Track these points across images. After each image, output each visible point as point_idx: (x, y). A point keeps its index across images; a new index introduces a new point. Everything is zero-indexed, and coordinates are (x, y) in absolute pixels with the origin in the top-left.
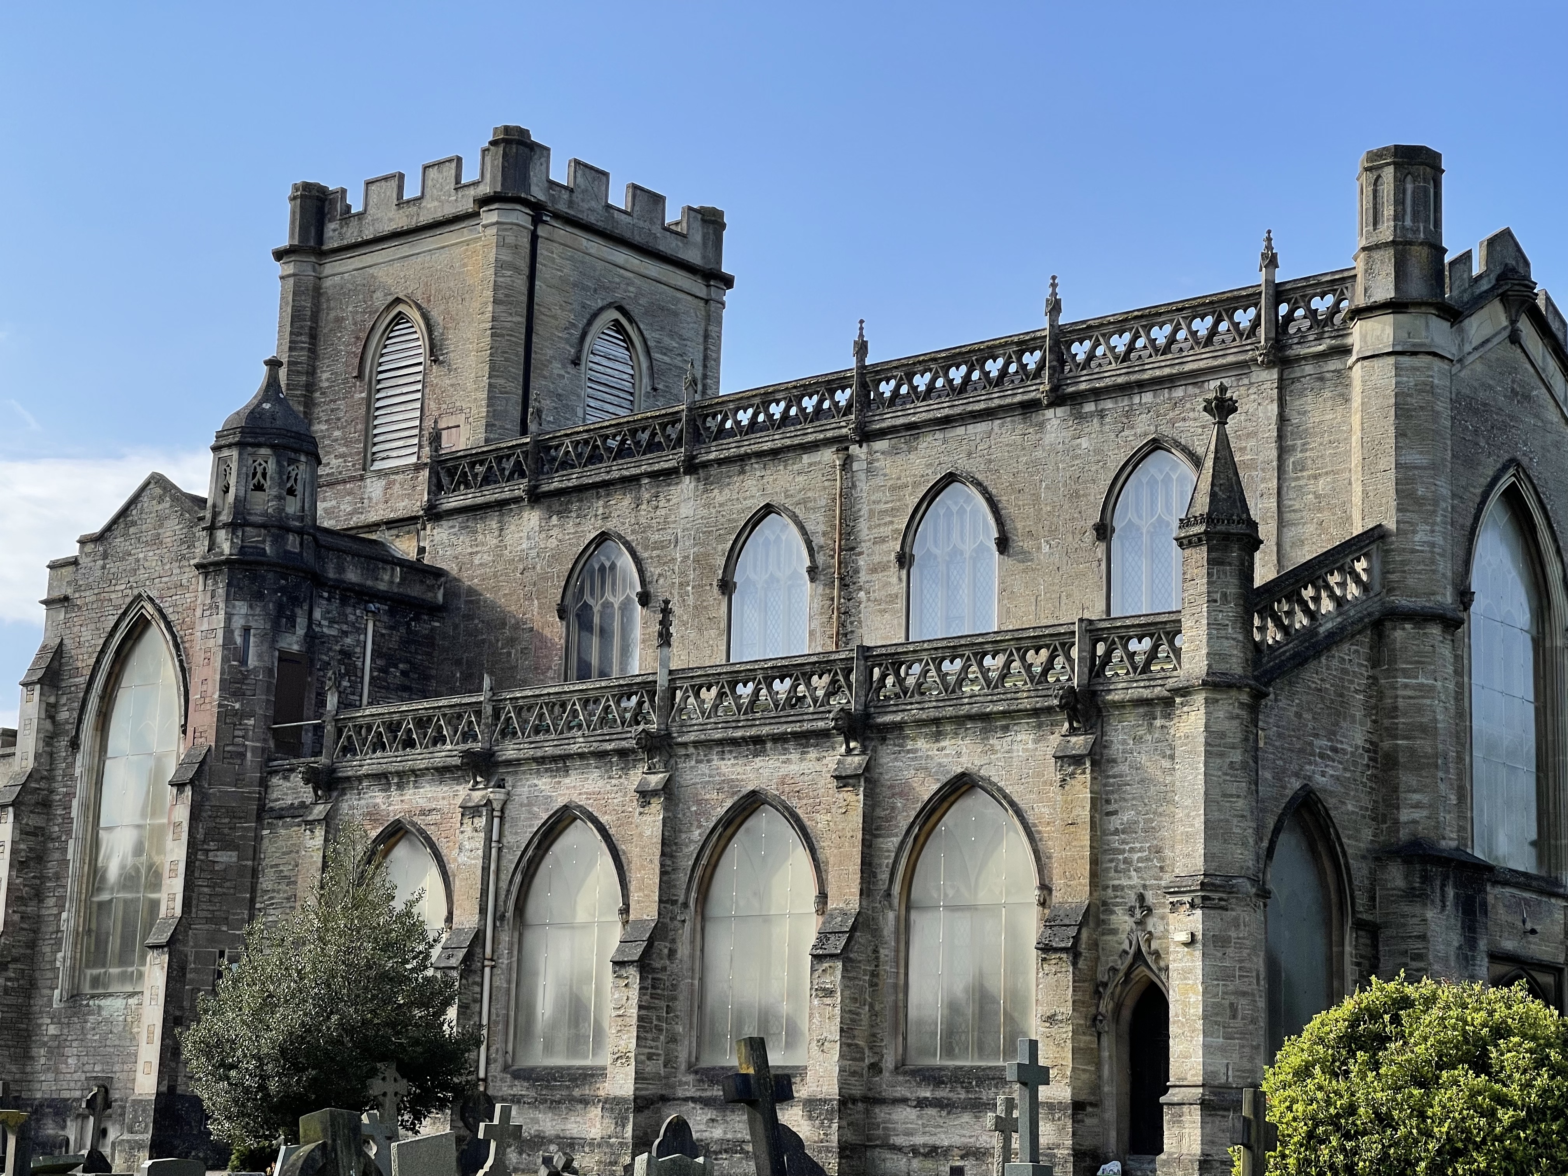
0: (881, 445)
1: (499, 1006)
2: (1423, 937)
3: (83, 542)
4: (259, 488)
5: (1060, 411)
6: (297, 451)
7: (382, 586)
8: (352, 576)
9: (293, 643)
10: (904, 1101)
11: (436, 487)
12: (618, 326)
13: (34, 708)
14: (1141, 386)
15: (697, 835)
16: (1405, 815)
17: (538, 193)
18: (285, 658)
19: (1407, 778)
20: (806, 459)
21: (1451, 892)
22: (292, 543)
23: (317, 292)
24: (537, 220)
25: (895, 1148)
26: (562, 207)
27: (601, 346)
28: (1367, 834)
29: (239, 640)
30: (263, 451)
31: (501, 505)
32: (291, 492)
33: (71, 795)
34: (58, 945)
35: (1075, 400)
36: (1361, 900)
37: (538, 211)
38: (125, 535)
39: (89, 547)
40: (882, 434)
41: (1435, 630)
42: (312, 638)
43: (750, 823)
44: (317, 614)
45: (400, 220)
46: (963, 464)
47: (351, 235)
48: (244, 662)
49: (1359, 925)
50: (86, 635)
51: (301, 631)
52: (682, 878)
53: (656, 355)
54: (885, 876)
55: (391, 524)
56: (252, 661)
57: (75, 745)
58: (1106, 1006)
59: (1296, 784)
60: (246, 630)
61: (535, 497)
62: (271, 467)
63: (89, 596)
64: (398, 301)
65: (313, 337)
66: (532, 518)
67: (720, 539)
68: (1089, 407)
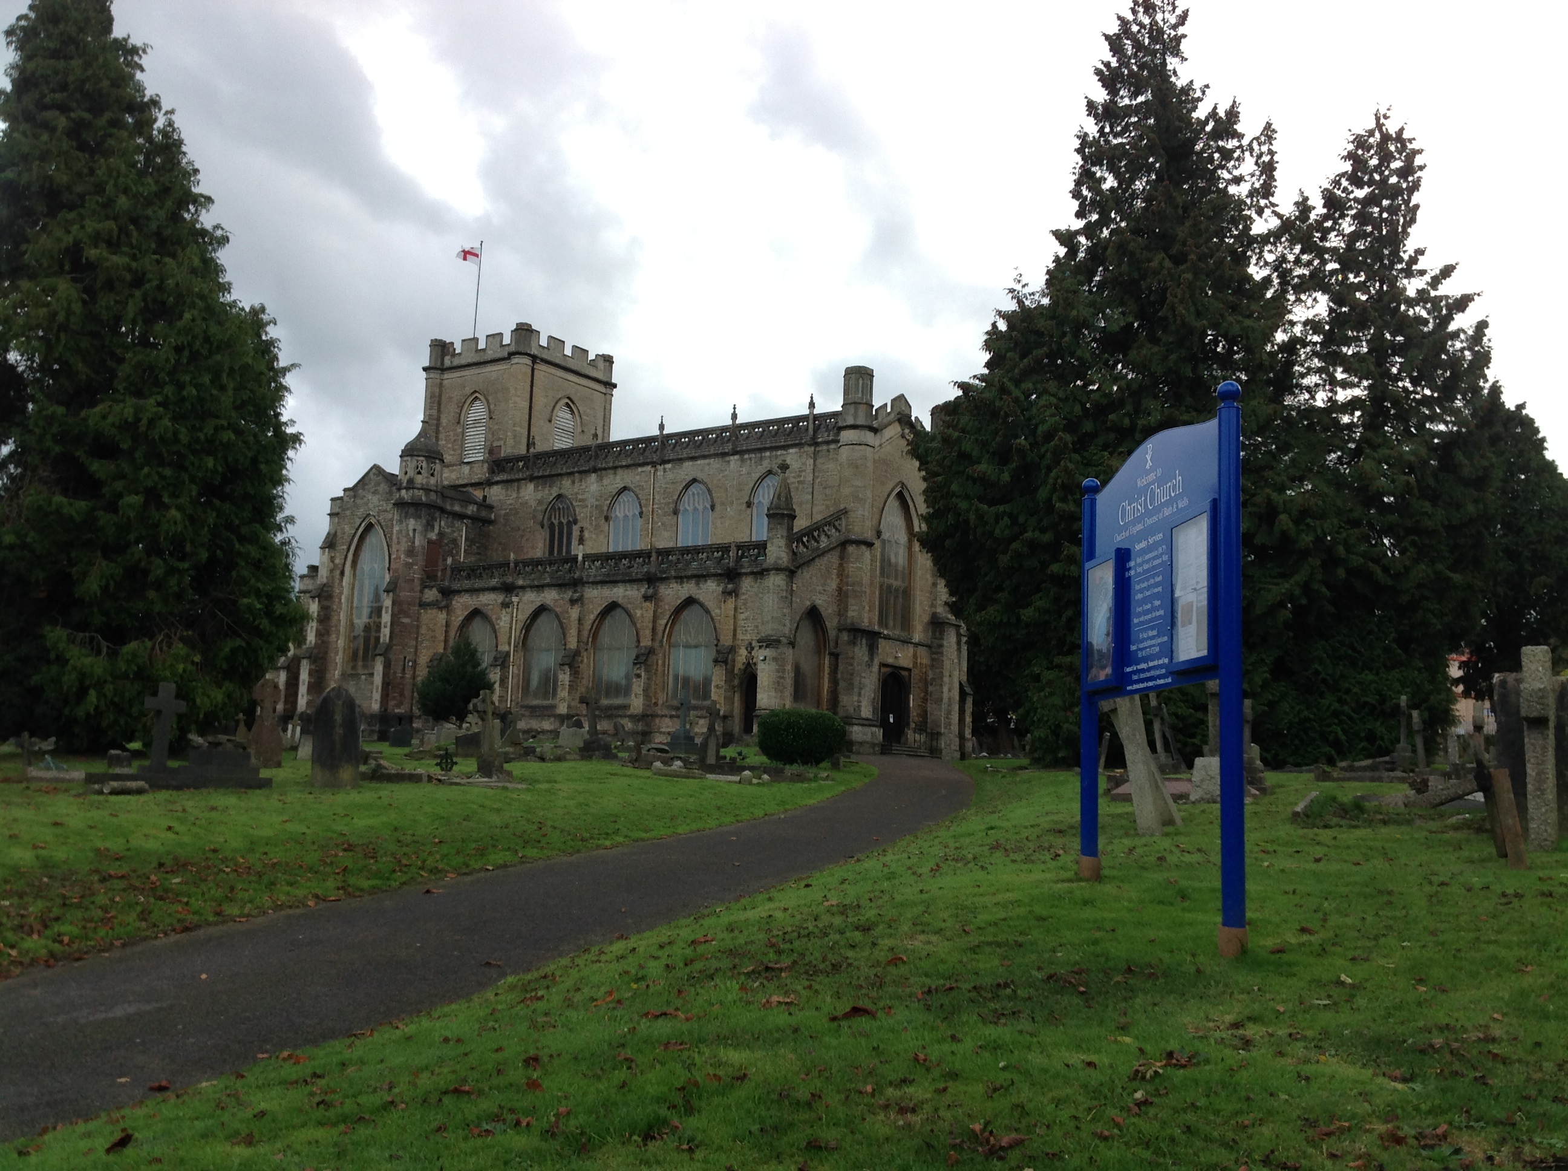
0: (669, 466)
1: (515, 680)
2: (853, 658)
3: (345, 490)
4: (419, 473)
5: (737, 457)
6: (435, 458)
7: (469, 513)
8: (457, 508)
9: (433, 536)
10: (666, 716)
11: (492, 471)
12: (567, 405)
13: (326, 558)
14: (765, 449)
15: (592, 617)
16: (850, 614)
17: (534, 351)
18: (430, 542)
19: (851, 601)
20: (640, 469)
21: (864, 641)
22: (433, 496)
23: (441, 385)
24: (534, 362)
25: (661, 733)
26: (545, 356)
27: (561, 414)
28: (836, 621)
29: (411, 534)
30: (421, 458)
31: (518, 480)
32: (432, 475)
33: (341, 593)
34: (337, 653)
35: (741, 453)
36: (832, 644)
37: (534, 358)
38: (364, 490)
39: (348, 493)
40: (669, 462)
41: (863, 547)
42: (441, 534)
43: (613, 613)
44: (443, 523)
45: (476, 358)
46: (700, 476)
47: (456, 362)
48: (414, 543)
49: (831, 654)
50: (347, 528)
51: (436, 531)
52: (585, 633)
53: (584, 417)
54: (660, 634)
55: (472, 485)
56: (417, 543)
57: (342, 573)
58: (736, 682)
59: (808, 603)
60: (414, 530)
61: (532, 479)
62: (424, 465)
63: (348, 513)
64: (475, 392)
65: (439, 404)
66: (531, 486)
67: (606, 500)
68: (746, 456)
